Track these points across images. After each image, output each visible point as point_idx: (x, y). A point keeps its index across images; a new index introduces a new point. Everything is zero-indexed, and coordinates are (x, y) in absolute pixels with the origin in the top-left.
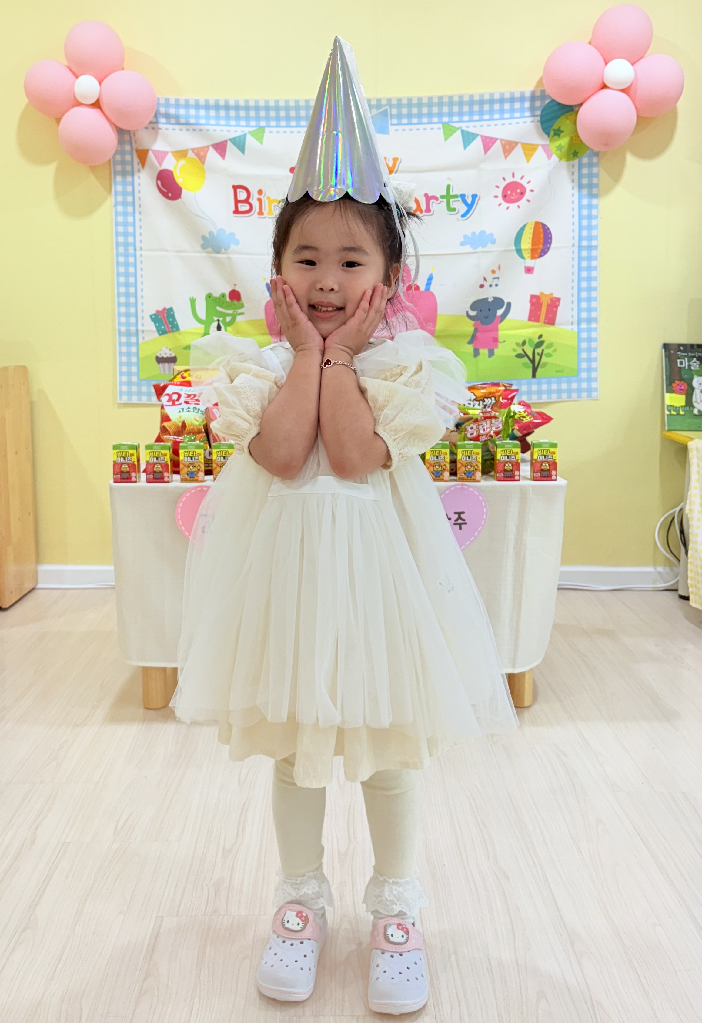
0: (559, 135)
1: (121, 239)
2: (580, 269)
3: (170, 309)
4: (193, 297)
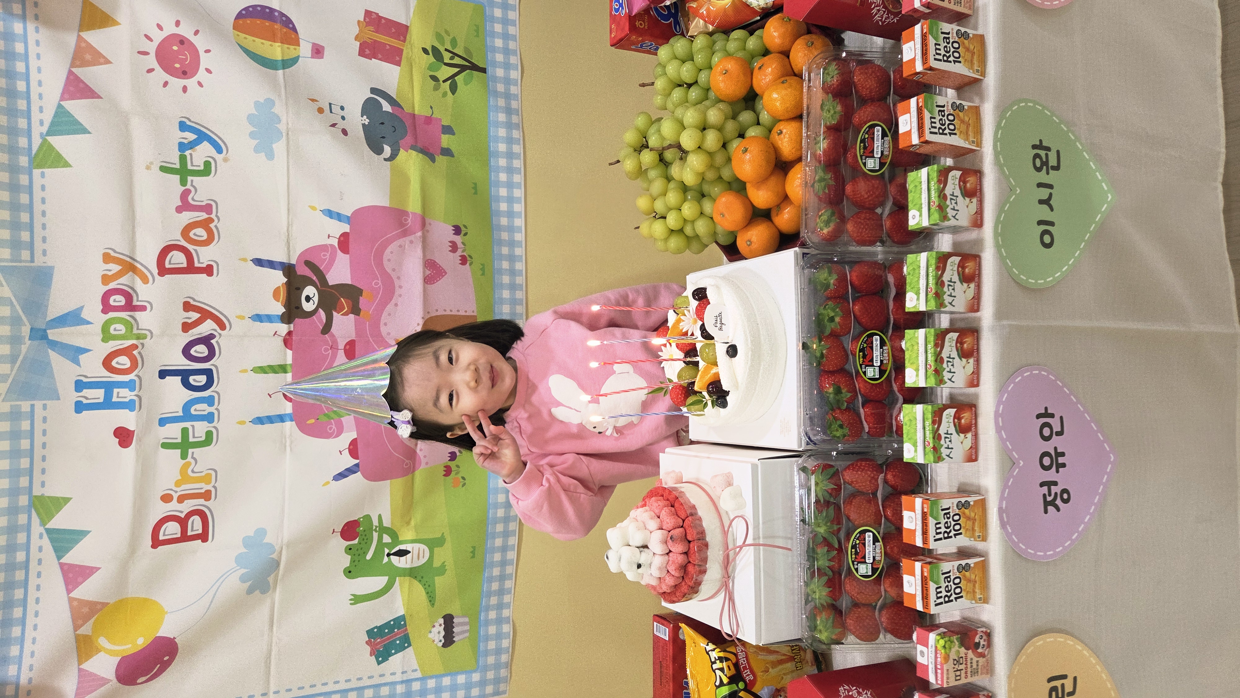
3: (370, 633)
4: (350, 600)
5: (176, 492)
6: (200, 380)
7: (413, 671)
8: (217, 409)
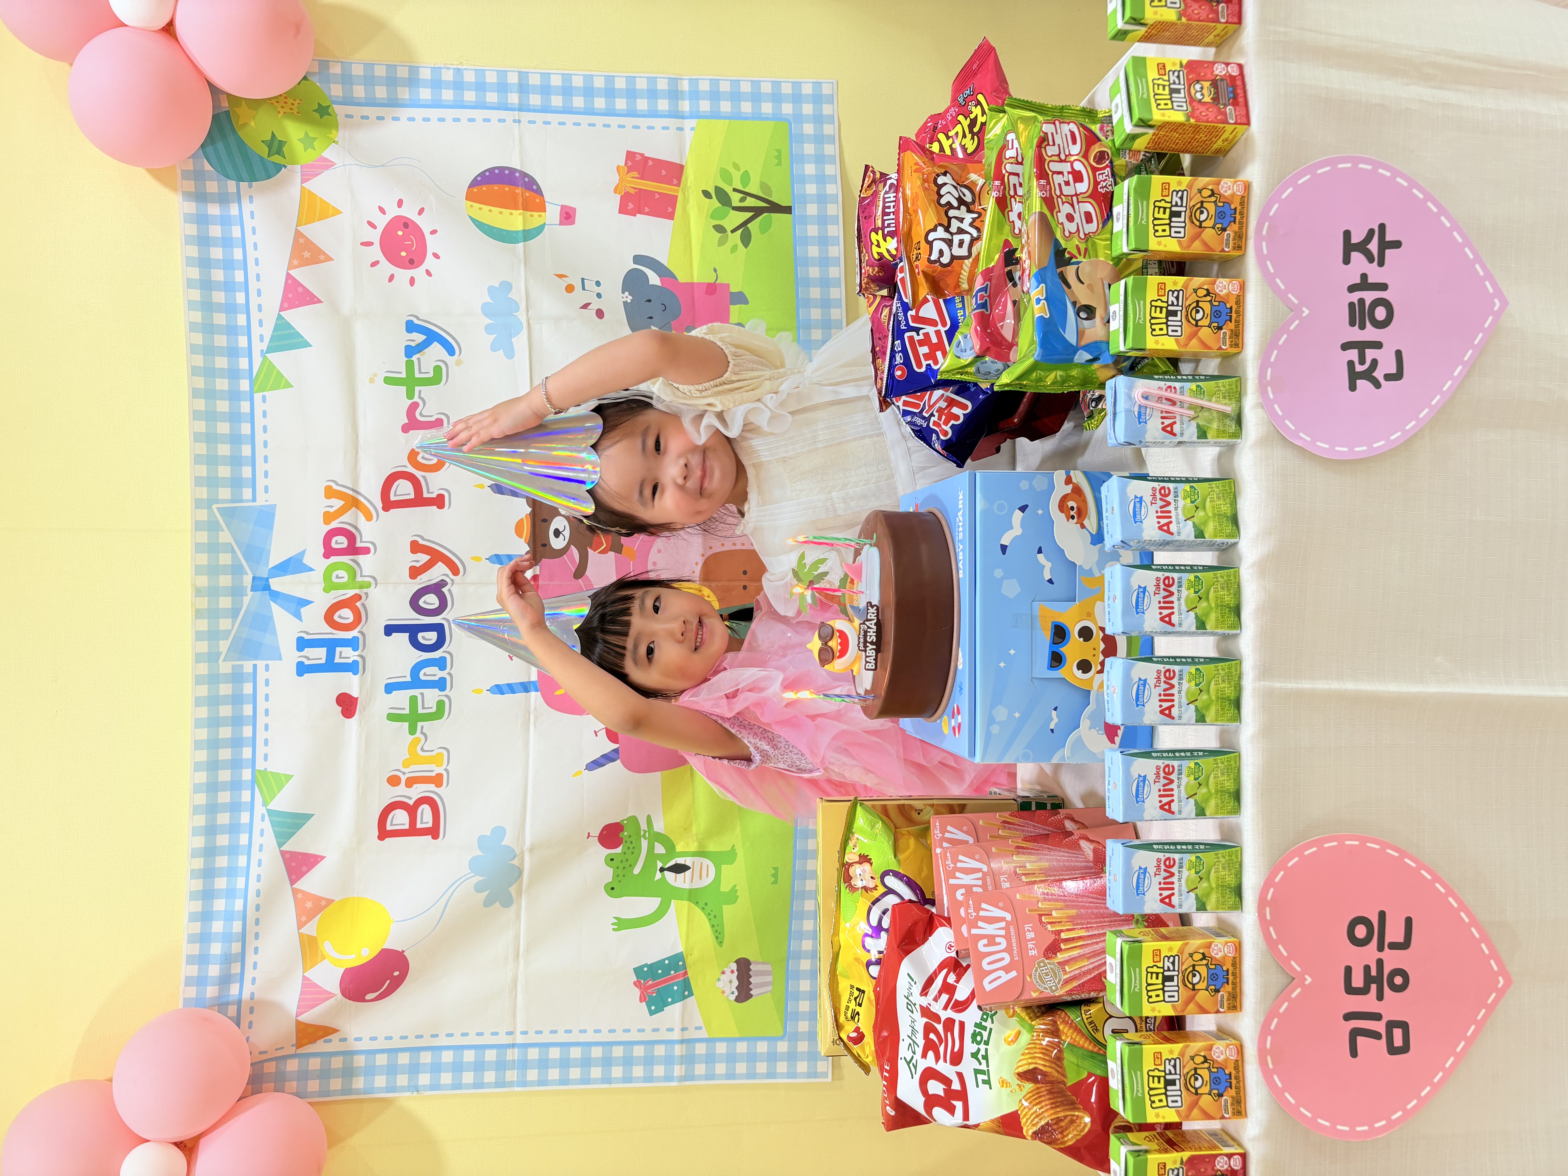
0: (281, 144)
1: (490, 1076)
2: (567, 110)
3: (638, 971)
4: (613, 923)
5: (404, 774)
6: (432, 637)
7: (698, 1028)
8: (449, 674)
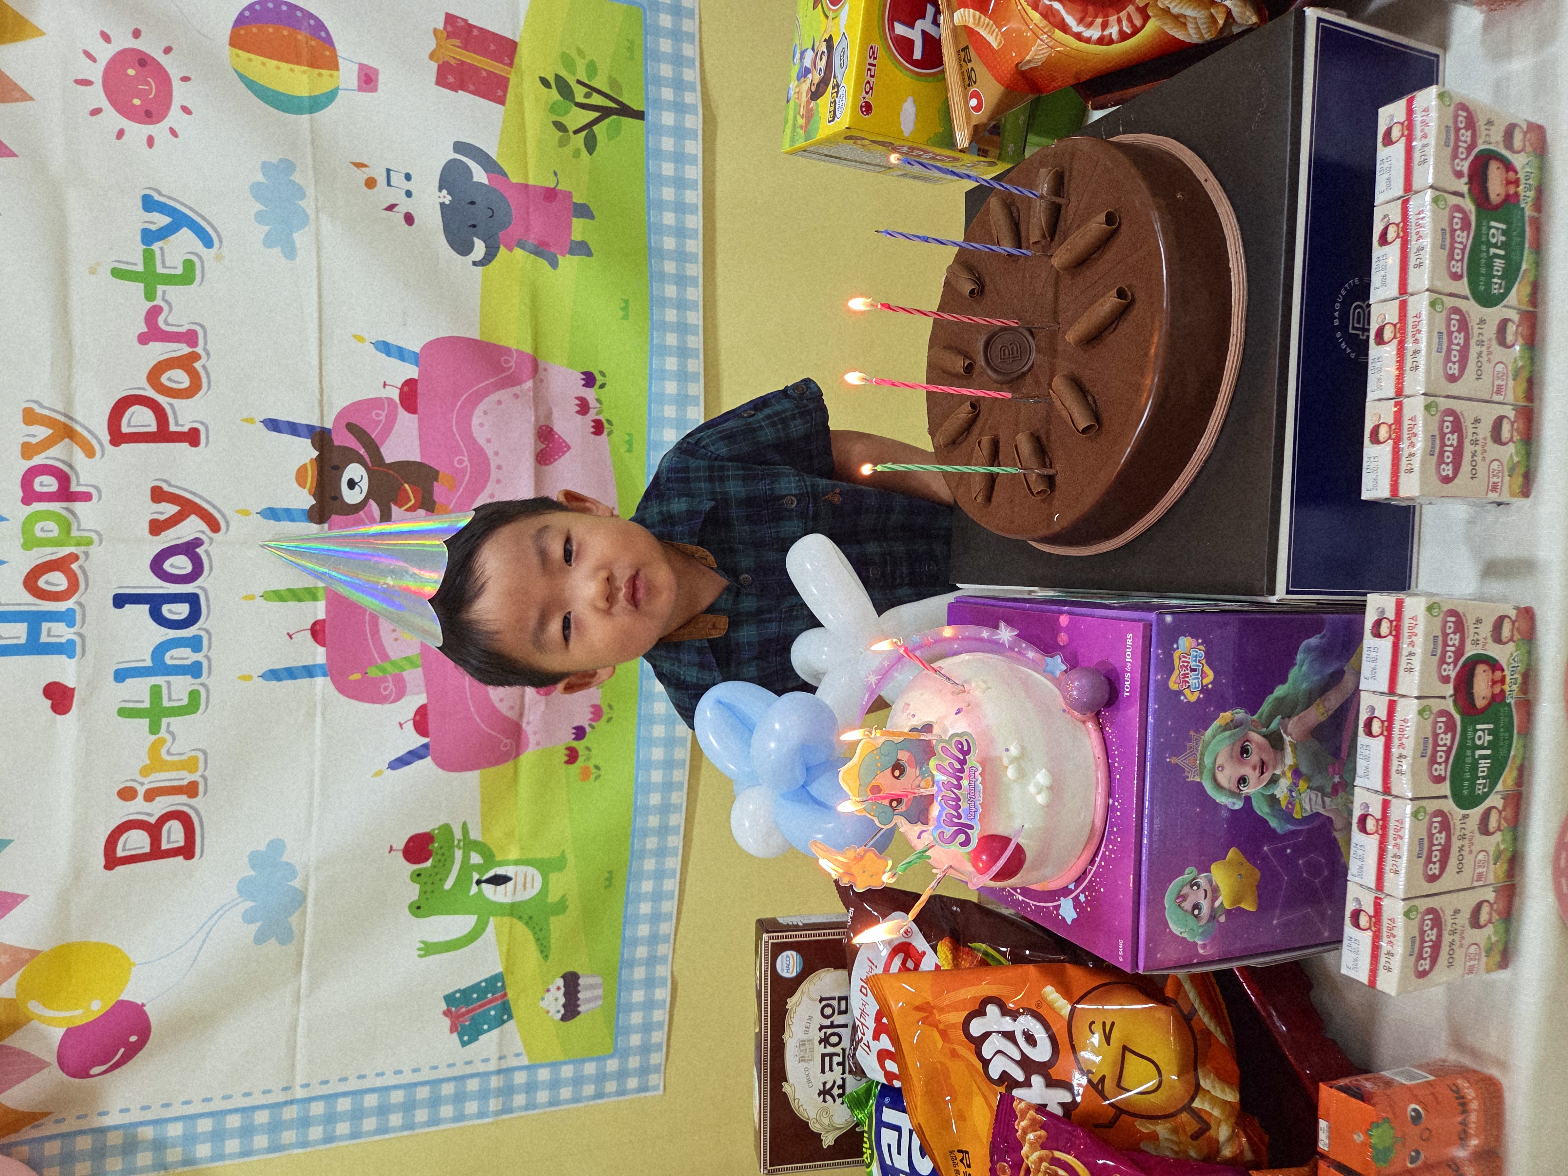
1: (261, 1141)
3: (449, 999)
4: (419, 949)
5: (142, 784)
6: (181, 611)
7: (517, 1055)
8: (206, 656)
